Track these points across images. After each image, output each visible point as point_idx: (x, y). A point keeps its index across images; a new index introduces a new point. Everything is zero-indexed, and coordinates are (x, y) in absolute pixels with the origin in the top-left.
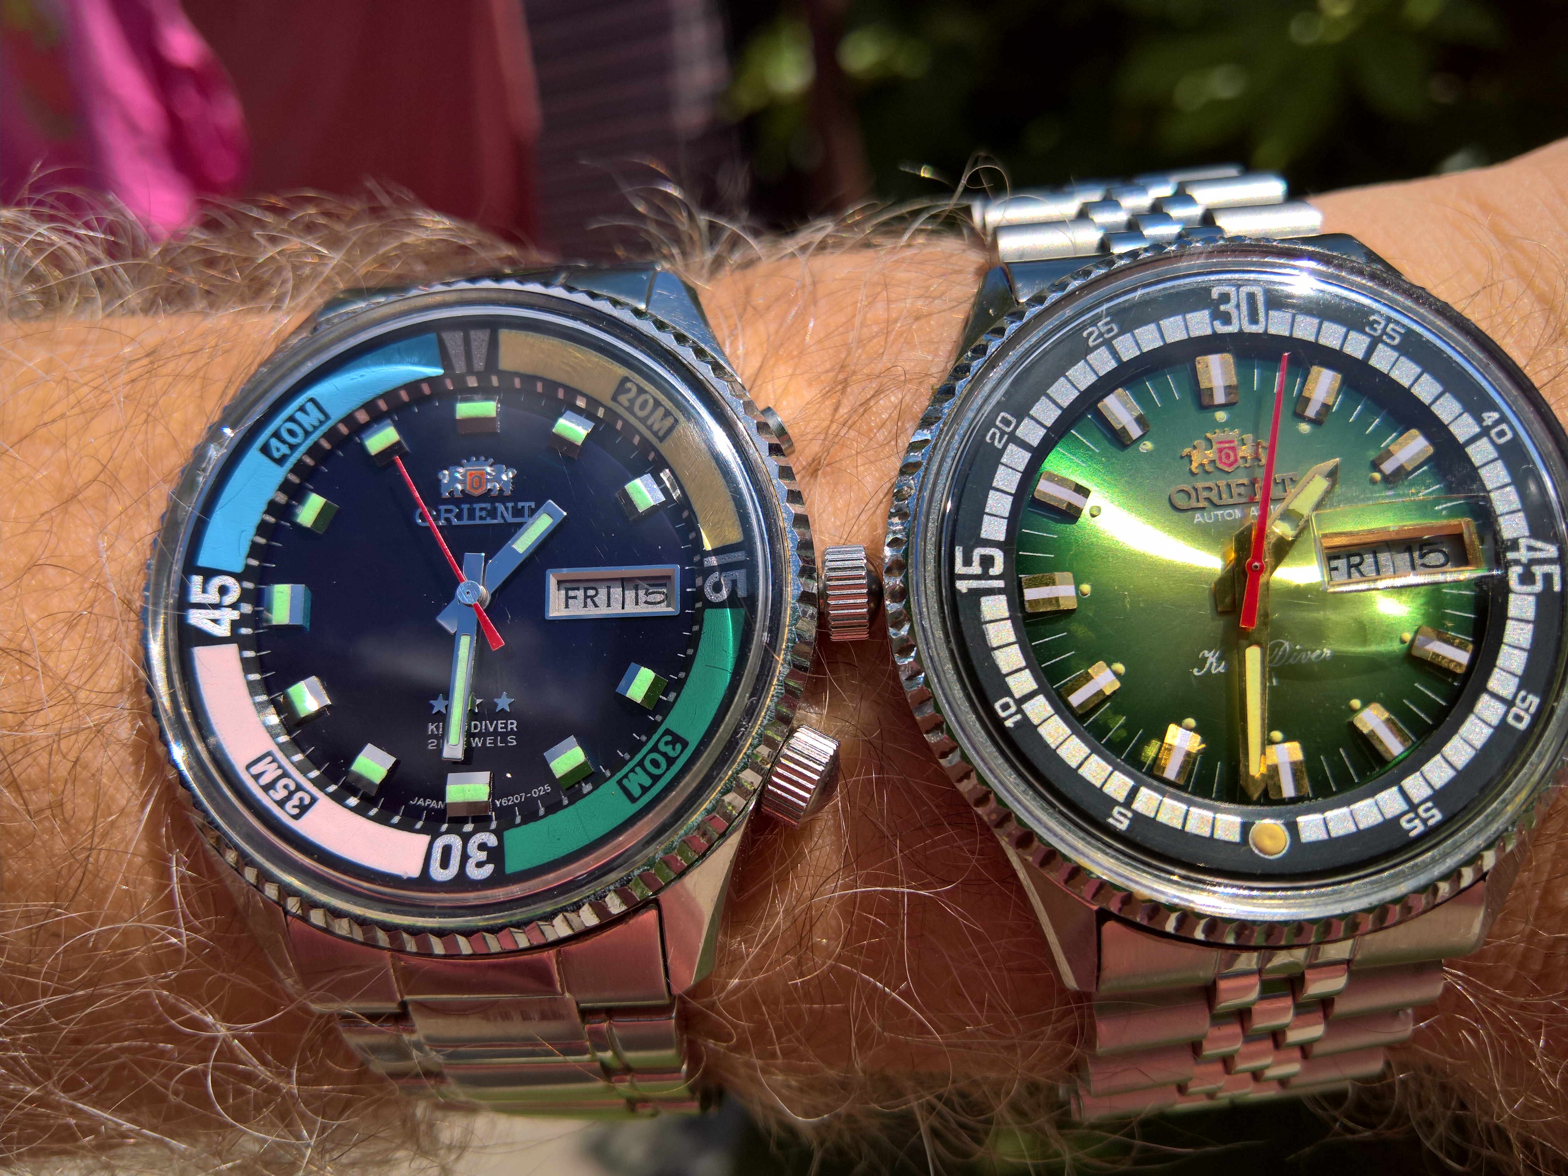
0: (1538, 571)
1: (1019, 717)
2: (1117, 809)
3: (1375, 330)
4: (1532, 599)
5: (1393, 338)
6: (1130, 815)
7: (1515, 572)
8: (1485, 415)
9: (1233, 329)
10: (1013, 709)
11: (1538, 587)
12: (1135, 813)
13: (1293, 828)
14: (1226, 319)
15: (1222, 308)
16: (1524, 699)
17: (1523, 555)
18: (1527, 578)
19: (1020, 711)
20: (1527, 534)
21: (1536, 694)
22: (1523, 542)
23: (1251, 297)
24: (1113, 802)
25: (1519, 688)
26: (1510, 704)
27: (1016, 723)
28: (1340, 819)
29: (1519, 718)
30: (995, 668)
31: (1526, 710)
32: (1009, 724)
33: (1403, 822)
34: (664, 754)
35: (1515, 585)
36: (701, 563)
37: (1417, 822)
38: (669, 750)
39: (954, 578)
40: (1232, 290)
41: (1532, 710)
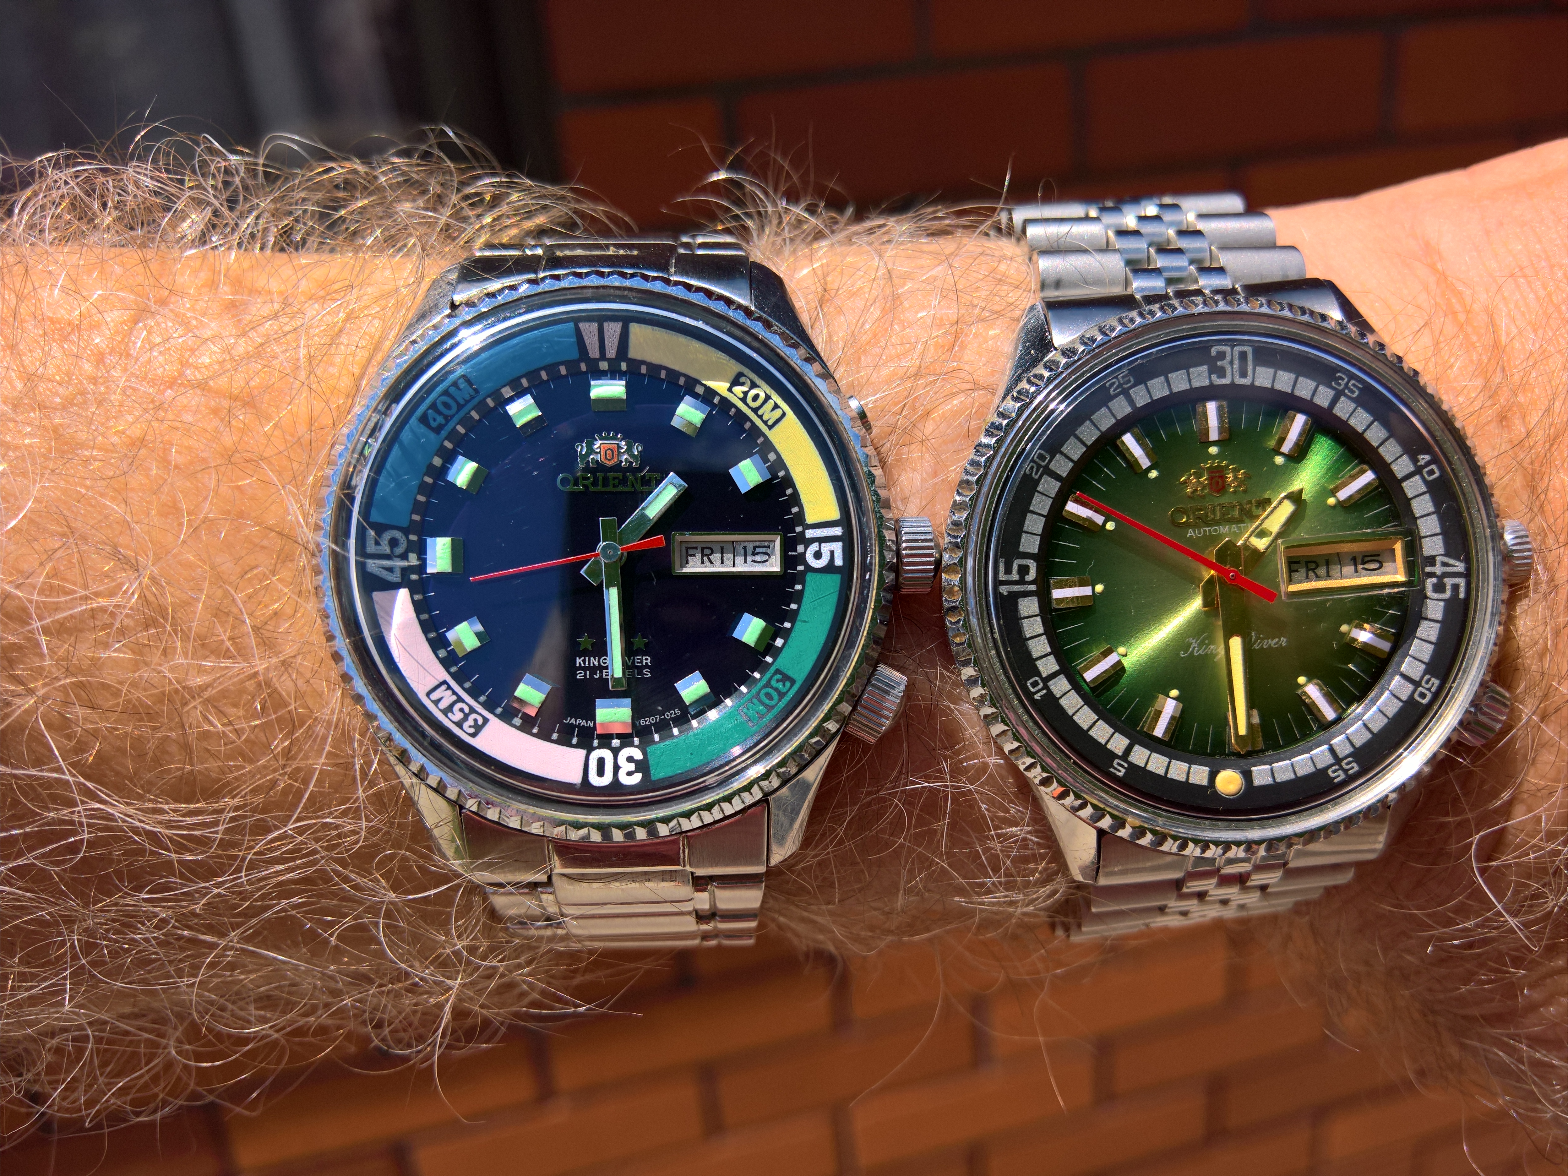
0: (1449, 582)
1: (1045, 691)
2: (1117, 761)
3: (1340, 385)
4: (1442, 604)
5: (1353, 392)
6: (1126, 765)
7: (1430, 582)
8: (1420, 457)
9: (1226, 381)
10: (1041, 685)
11: (1448, 594)
12: (1131, 764)
13: (1247, 775)
14: (1222, 373)
16: (1428, 682)
17: (1438, 570)
18: (1439, 588)
19: (1046, 687)
20: (1442, 551)
21: (1437, 678)
22: (1439, 559)
23: (1243, 355)
24: (1114, 756)
25: (1426, 672)
26: (1417, 684)
27: (1042, 697)
28: (1284, 770)
29: (1423, 696)
30: (1029, 654)
31: (1429, 689)
32: (1037, 697)
33: (1330, 772)
34: (776, 690)
35: (1430, 593)
36: (803, 533)
37: (1340, 772)
38: (780, 686)
39: (998, 583)
40: (1227, 349)
41: (1433, 689)
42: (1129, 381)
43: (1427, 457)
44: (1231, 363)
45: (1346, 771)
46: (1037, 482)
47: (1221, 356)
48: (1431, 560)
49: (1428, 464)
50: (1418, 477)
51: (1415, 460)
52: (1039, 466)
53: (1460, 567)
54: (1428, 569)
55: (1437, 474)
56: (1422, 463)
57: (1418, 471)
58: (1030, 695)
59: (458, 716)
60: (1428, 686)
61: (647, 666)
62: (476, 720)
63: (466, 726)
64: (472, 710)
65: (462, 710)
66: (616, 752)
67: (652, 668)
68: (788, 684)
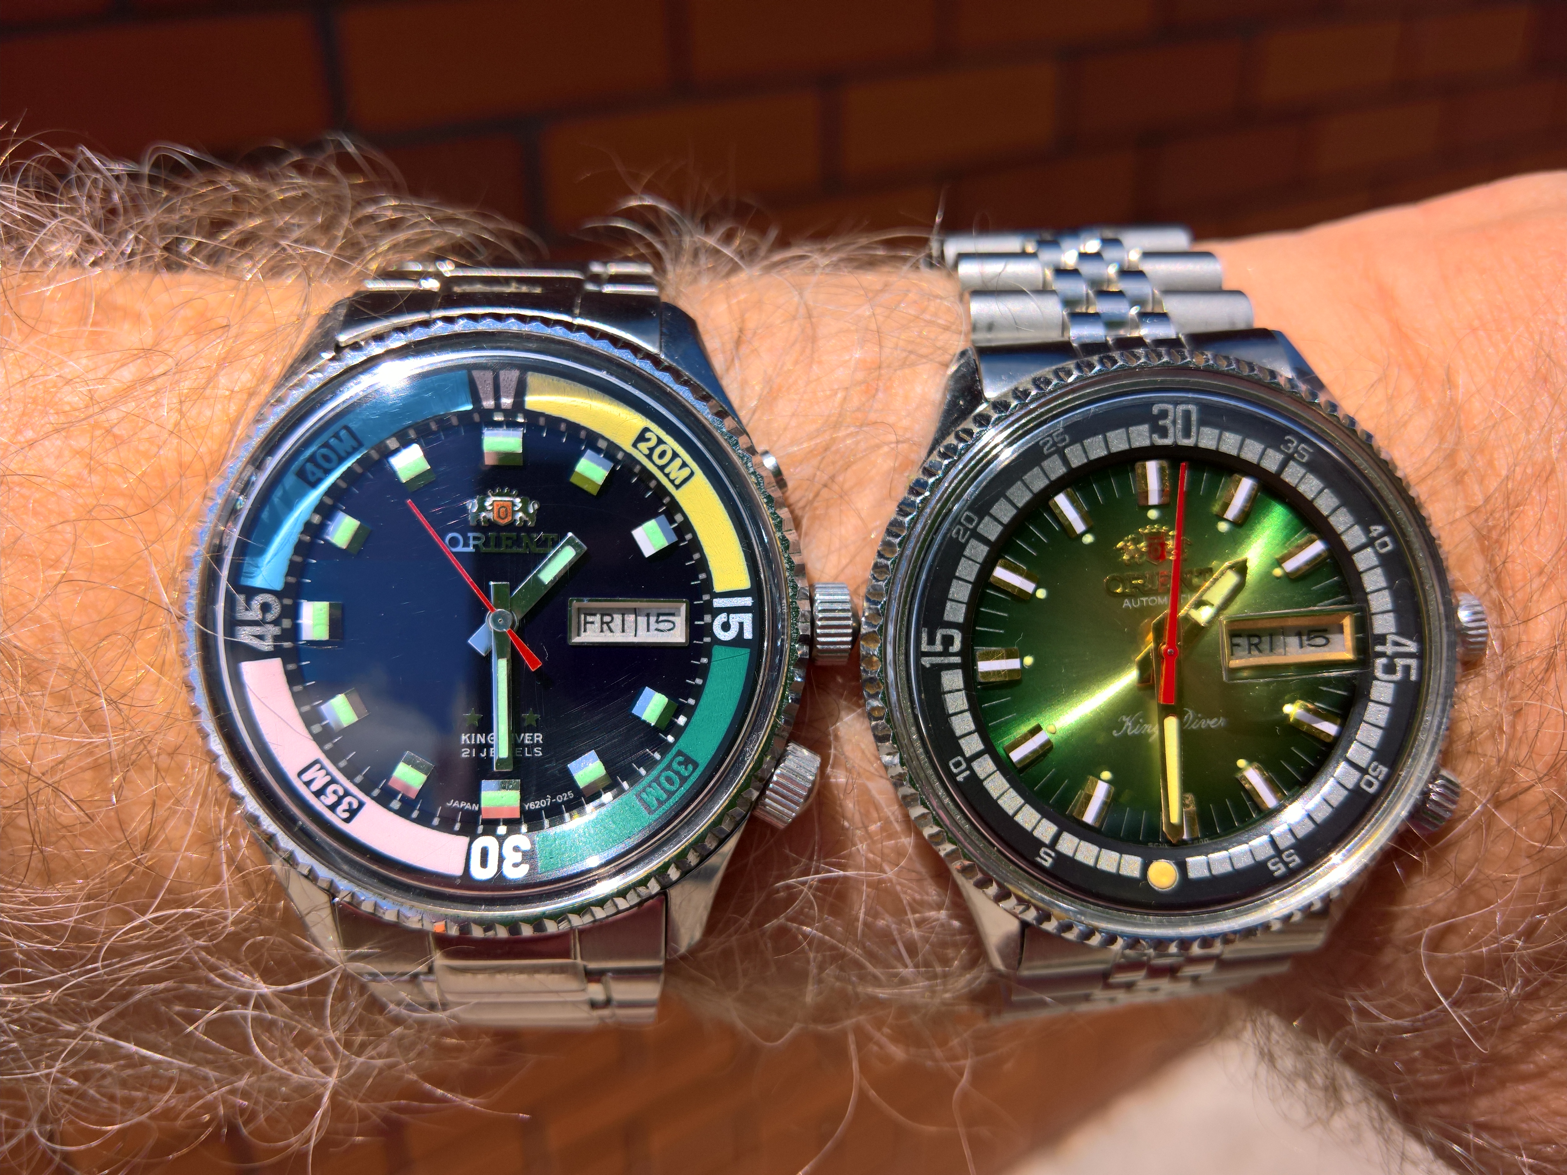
0: (1400, 662)
1: (968, 772)
2: (1043, 849)
3: (1289, 448)
4: (1392, 685)
5: (1303, 456)
6: (1053, 854)
7: (1380, 662)
8: (1372, 528)
9: (1168, 441)
10: (964, 766)
11: (1398, 676)
12: (1059, 854)
13: (1182, 867)
14: (1164, 432)
15: (1161, 423)
16: (1375, 769)
17: (1389, 649)
18: (1390, 669)
19: (969, 768)
20: (1393, 630)
21: (1384, 765)
22: (1390, 638)
23: (1187, 415)
24: (1041, 844)
25: (1374, 759)
26: (1363, 771)
27: (965, 778)
28: (1221, 861)
29: (1370, 784)
30: (951, 731)
31: (1376, 778)
32: (960, 778)
33: (1269, 865)
34: (677, 773)
35: (1379, 673)
36: (710, 602)
37: (1280, 865)
38: (682, 769)
39: (920, 654)
40: (1170, 407)
41: (1381, 777)
42: (1064, 440)
43: (1380, 529)
44: (1174, 422)
45: (1286, 864)
46: (964, 546)
47: (1164, 414)
48: (1382, 639)
49: (1381, 535)
50: (1369, 550)
51: (1367, 531)
52: (966, 529)
53: (1412, 647)
54: (1379, 648)
55: (1390, 547)
56: (1375, 534)
57: (1370, 543)
58: (952, 777)
59: (331, 799)
60: (1374, 774)
61: (538, 745)
62: (350, 804)
63: (340, 809)
64: (347, 793)
65: (335, 792)
66: (501, 840)
67: (544, 747)
68: (690, 767)
